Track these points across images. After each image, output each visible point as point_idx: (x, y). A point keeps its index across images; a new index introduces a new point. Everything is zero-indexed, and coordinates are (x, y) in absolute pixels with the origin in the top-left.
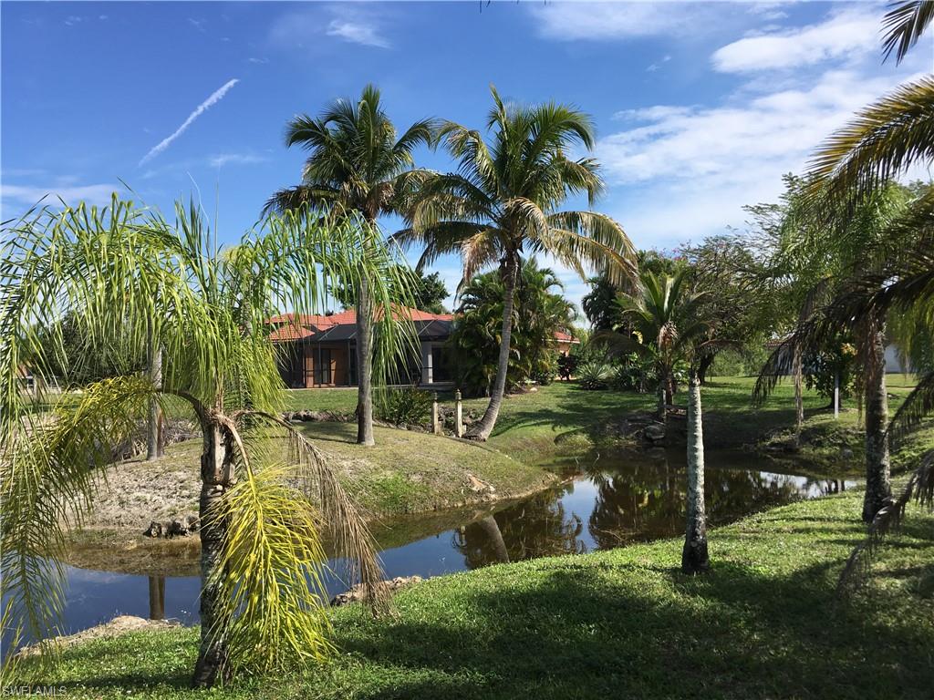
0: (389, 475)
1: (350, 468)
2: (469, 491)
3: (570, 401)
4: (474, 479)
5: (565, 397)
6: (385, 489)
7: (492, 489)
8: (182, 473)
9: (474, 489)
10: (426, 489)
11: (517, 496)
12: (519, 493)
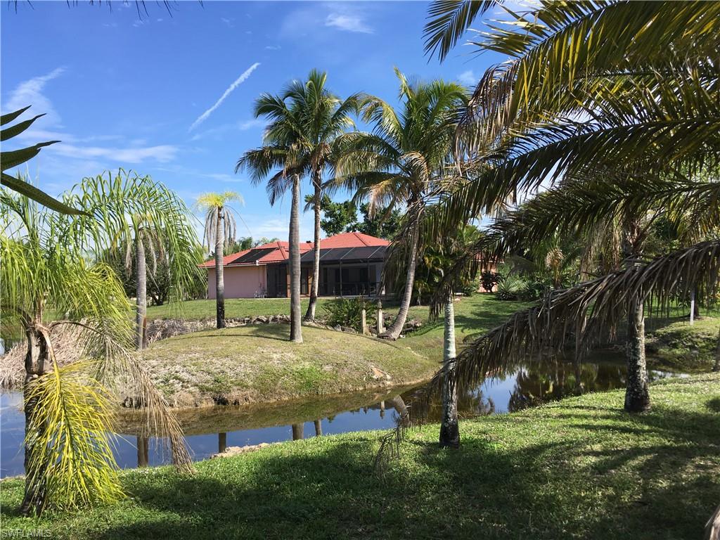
0: (307, 365)
1: (278, 360)
2: (369, 379)
3: (483, 309)
4: (375, 370)
5: (480, 306)
6: (302, 376)
7: (388, 377)
8: (154, 361)
9: (374, 377)
10: (335, 376)
11: (408, 383)
12: (410, 381)
